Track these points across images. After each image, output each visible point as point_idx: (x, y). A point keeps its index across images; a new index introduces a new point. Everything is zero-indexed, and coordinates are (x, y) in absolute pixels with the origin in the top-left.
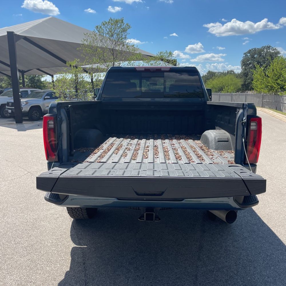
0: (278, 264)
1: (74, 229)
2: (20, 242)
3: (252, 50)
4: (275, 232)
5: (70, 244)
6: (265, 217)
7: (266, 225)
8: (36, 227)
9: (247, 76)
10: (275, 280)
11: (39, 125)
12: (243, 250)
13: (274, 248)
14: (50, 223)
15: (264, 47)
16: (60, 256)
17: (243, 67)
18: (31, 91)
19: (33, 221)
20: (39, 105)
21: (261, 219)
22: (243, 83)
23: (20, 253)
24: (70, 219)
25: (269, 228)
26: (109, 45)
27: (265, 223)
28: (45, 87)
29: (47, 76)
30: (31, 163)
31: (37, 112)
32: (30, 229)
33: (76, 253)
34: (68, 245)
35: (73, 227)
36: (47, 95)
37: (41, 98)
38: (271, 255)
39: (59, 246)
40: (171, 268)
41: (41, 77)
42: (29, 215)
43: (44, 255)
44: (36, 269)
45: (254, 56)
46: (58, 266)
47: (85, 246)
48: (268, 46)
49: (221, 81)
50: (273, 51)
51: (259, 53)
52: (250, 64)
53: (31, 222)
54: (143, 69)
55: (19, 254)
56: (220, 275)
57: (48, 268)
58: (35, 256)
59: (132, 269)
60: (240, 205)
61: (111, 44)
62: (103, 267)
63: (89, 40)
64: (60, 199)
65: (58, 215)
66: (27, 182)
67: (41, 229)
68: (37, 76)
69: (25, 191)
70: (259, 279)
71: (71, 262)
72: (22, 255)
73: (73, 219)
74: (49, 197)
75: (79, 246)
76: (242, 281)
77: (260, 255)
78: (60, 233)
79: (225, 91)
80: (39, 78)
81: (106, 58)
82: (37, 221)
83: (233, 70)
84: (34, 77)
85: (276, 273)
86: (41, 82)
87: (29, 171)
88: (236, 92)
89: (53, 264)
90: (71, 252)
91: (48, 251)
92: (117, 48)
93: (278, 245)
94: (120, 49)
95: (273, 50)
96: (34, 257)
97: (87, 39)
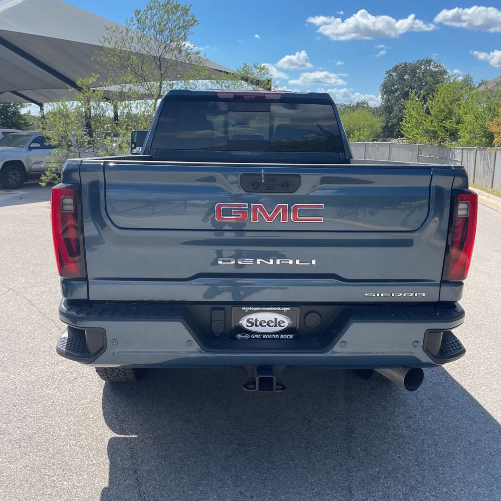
0: (491, 460)
1: (109, 401)
2: (5, 430)
3: (401, 65)
4: (476, 397)
5: (104, 432)
6: (454, 369)
7: (459, 385)
8: (34, 399)
9: (390, 113)
10: (491, 491)
11: (21, 198)
12: (426, 434)
13: (480, 429)
14: (60, 391)
15: (422, 61)
16: (86, 456)
17: (385, 96)
18: (3, 133)
19: (28, 387)
20: (21, 160)
21: (448, 373)
22: (384, 125)
23: (8, 453)
24: (99, 381)
25: (465, 390)
26: (154, 49)
27: (456, 382)
28: (27, 126)
29: (31, 105)
30: (14, 272)
31: (16, 173)
32: (22, 404)
33: (117, 450)
34: (100, 435)
35: (106, 397)
36: (34, 141)
37: (23, 147)
38: (476, 441)
39: (83, 437)
40: (300, 475)
41: (19, 106)
42: (19, 375)
43: (54, 455)
44: (43, 486)
45: (403, 78)
46: (85, 477)
47: (134, 436)
48: (428, 59)
49: (346, 120)
50: (436, 70)
51: (412, 71)
52: (397, 90)
53: (24, 389)
54: (232, 96)
55: (6, 455)
56: (392, 485)
57: (65, 483)
58: (38, 458)
59: (228, 479)
60: (433, 359)
61: (157, 46)
62: (172, 477)
63: (114, 39)
64: (88, 352)
65: (75, 375)
66: (8, 308)
67: (44, 402)
68: (12, 105)
69: (7, 327)
70: (463, 490)
71: (110, 469)
72: (13, 458)
73: (104, 381)
74: (66, 348)
75: (122, 436)
76: (433, 496)
77: (456, 444)
78: (83, 411)
79: (354, 138)
80: (16, 108)
81: (147, 73)
82: (34, 386)
83: (366, 101)
84: (7, 106)
85: (491, 476)
86: (20, 117)
87: (11, 287)
88: (373, 141)
89: (74, 475)
90: (108, 448)
91: (63, 447)
92: (168, 56)
93: (485, 423)
94: (173, 58)
95: (436, 68)
96: (35, 460)
97: (111, 38)
